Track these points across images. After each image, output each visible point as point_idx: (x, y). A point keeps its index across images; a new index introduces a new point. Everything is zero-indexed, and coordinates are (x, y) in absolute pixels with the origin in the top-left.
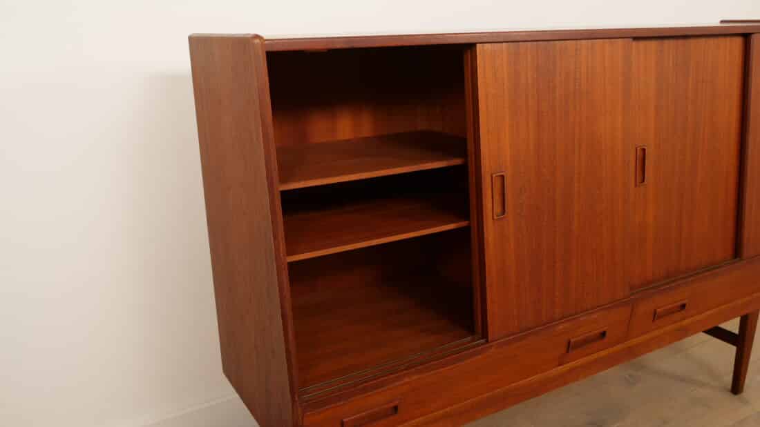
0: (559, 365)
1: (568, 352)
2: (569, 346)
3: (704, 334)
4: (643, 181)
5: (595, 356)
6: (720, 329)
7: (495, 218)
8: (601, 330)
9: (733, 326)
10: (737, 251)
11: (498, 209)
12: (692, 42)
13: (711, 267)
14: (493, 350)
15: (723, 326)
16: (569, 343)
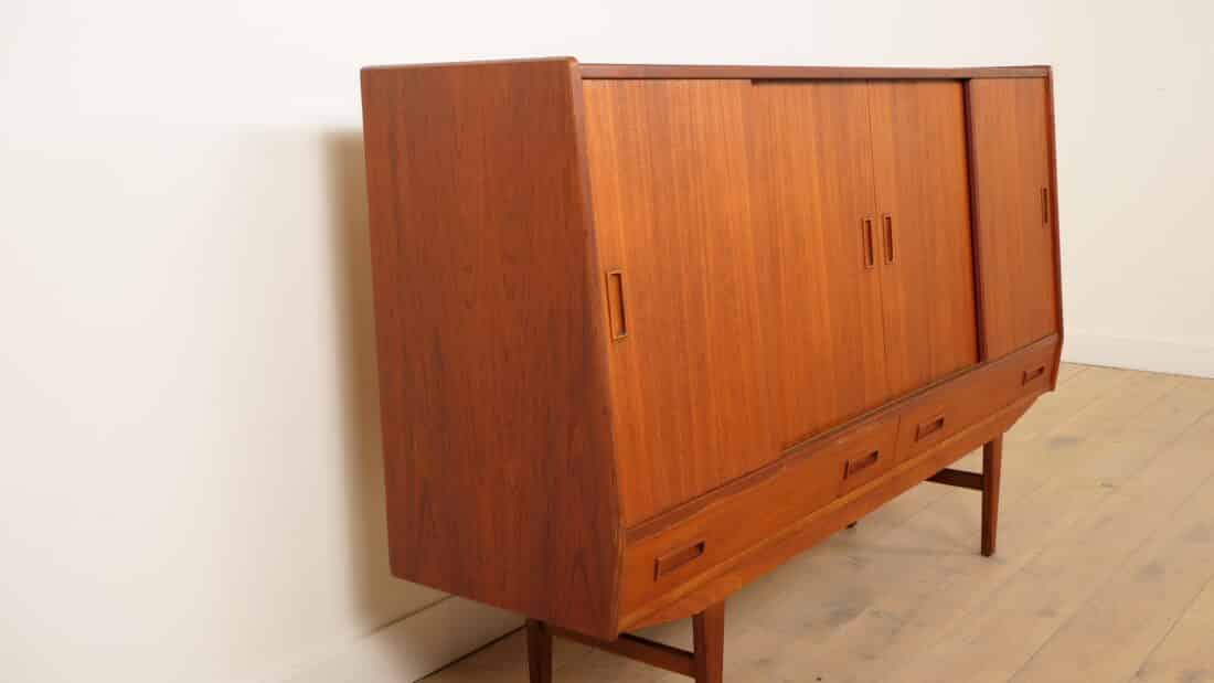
0: (838, 497)
1: (845, 477)
2: (848, 470)
3: (929, 483)
4: (891, 259)
5: (864, 490)
6: (952, 471)
7: (615, 337)
8: (871, 451)
9: (973, 463)
10: (980, 354)
11: (616, 325)
12: (920, 87)
13: (959, 372)
14: (784, 468)
15: (953, 466)
16: (847, 465)
